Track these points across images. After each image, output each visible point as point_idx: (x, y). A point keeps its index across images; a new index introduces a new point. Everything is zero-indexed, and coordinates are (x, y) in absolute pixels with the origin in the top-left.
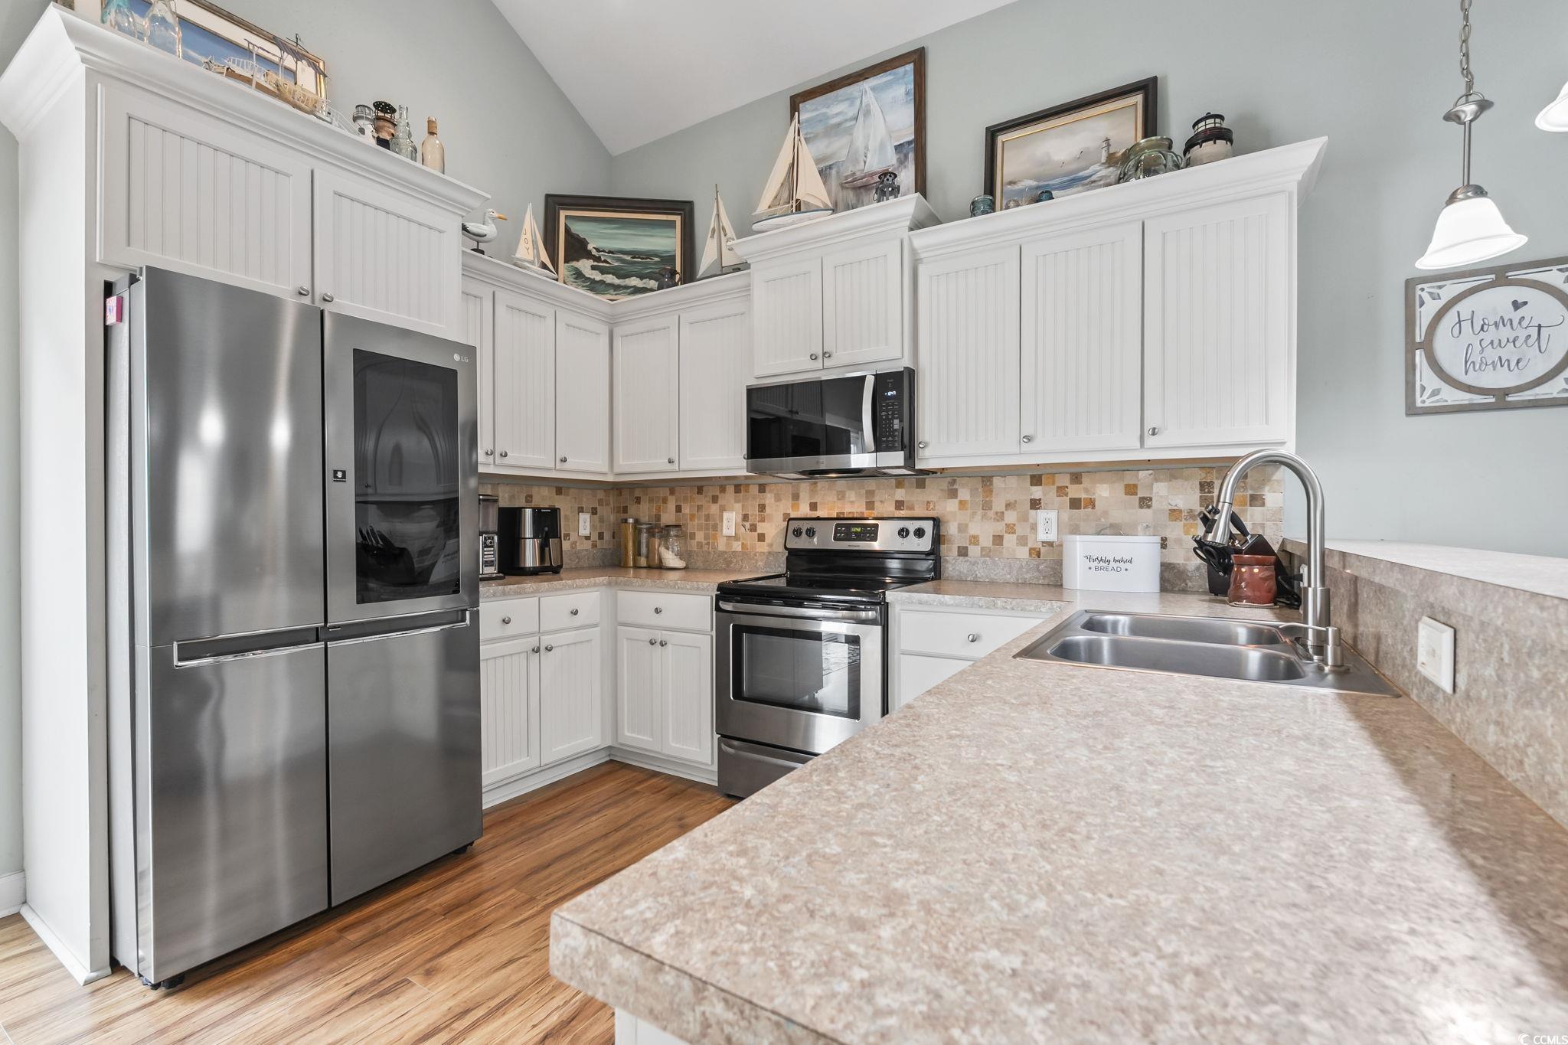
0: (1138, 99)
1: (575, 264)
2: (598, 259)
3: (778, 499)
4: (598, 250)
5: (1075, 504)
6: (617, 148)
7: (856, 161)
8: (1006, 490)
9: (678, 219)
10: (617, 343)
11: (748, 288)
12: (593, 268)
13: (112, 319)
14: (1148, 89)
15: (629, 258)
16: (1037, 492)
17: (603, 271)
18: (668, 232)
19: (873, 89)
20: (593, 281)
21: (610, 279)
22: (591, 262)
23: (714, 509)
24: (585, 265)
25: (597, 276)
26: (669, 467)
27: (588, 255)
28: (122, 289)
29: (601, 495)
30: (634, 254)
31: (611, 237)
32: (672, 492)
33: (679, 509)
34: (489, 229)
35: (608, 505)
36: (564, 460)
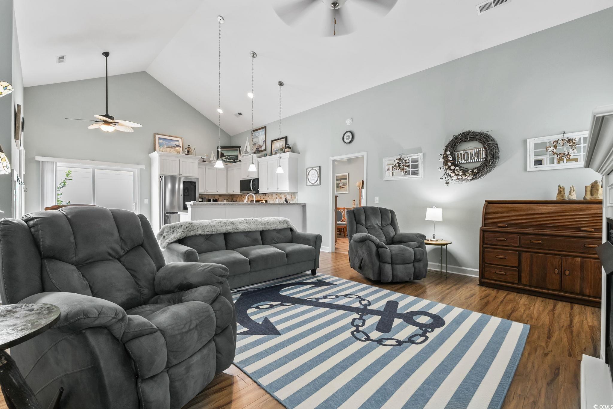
0: (285, 139)
1: (222, 158)
2: (226, 157)
3: (251, 197)
4: (226, 155)
5: (280, 198)
6: (231, 135)
7: (259, 143)
8: (274, 196)
9: (239, 149)
10: (228, 171)
11: (241, 164)
12: (225, 158)
13: (161, 180)
14: (286, 138)
15: (230, 156)
16: (277, 196)
17: (226, 159)
18: (237, 151)
19: (261, 132)
20: (225, 161)
21: (228, 160)
22: (225, 157)
23: (243, 199)
24: (224, 158)
25: (225, 160)
26: (233, 192)
27: (224, 156)
28: (162, 177)
29: (228, 197)
30: (231, 156)
31: (228, 153)
32: (238, 196)
33: (239, 199)
34: (205, 157)
35: (230, 198)
36: (218, 191)
